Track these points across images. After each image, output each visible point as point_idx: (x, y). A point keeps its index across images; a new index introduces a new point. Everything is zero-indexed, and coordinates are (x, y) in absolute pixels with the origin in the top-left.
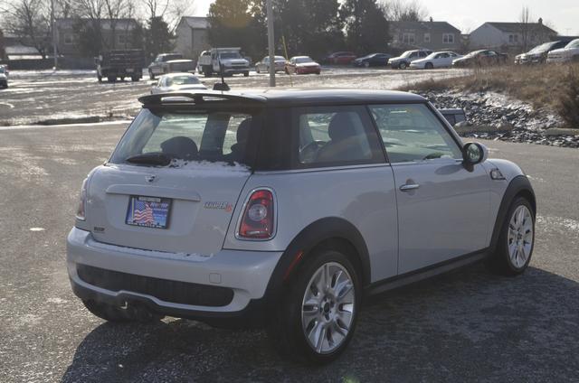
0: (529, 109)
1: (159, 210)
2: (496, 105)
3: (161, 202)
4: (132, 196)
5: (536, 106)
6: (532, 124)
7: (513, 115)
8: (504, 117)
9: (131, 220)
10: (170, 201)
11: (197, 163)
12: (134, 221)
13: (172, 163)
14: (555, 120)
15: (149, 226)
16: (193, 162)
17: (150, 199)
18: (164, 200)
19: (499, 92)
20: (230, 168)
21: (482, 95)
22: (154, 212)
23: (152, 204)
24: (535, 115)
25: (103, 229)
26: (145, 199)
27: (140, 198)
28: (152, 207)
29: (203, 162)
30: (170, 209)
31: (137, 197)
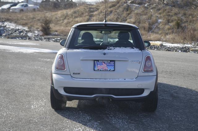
0: (26, 28)
1: (110, 65)
2: (12, 27)
3: (110, 62)
4: (95, 60)
5: (29, 28)
6: (30, 34)
7: (21, 31)
8: (17, 32)
9: (96, 69)
10: (114, 61)
11: (119, 48)
12: (98, 69)
13: (108, 48)
14: (38, 33)
15: (106, 70)
16: (117, 48)
17: (105, 61)
18: (111, 61)
19: (10, 22)
20: (133, 49)
21: (3, 24)
22: (107, 65)
23: (106, 63)
24: (30, 31)
25: (80, 73)
26: (102, 61)
27: (99, 61)
28: (106, 64)
29: (122, 48)
30: (114, 64)
31: (98, 61)
